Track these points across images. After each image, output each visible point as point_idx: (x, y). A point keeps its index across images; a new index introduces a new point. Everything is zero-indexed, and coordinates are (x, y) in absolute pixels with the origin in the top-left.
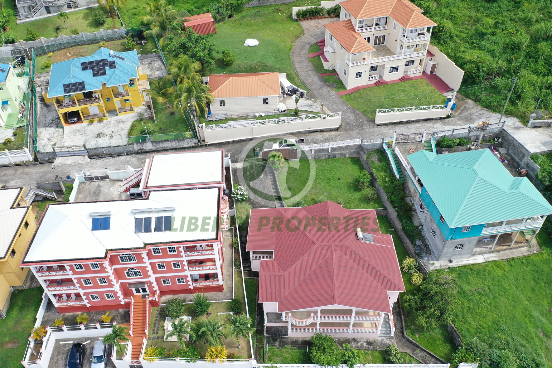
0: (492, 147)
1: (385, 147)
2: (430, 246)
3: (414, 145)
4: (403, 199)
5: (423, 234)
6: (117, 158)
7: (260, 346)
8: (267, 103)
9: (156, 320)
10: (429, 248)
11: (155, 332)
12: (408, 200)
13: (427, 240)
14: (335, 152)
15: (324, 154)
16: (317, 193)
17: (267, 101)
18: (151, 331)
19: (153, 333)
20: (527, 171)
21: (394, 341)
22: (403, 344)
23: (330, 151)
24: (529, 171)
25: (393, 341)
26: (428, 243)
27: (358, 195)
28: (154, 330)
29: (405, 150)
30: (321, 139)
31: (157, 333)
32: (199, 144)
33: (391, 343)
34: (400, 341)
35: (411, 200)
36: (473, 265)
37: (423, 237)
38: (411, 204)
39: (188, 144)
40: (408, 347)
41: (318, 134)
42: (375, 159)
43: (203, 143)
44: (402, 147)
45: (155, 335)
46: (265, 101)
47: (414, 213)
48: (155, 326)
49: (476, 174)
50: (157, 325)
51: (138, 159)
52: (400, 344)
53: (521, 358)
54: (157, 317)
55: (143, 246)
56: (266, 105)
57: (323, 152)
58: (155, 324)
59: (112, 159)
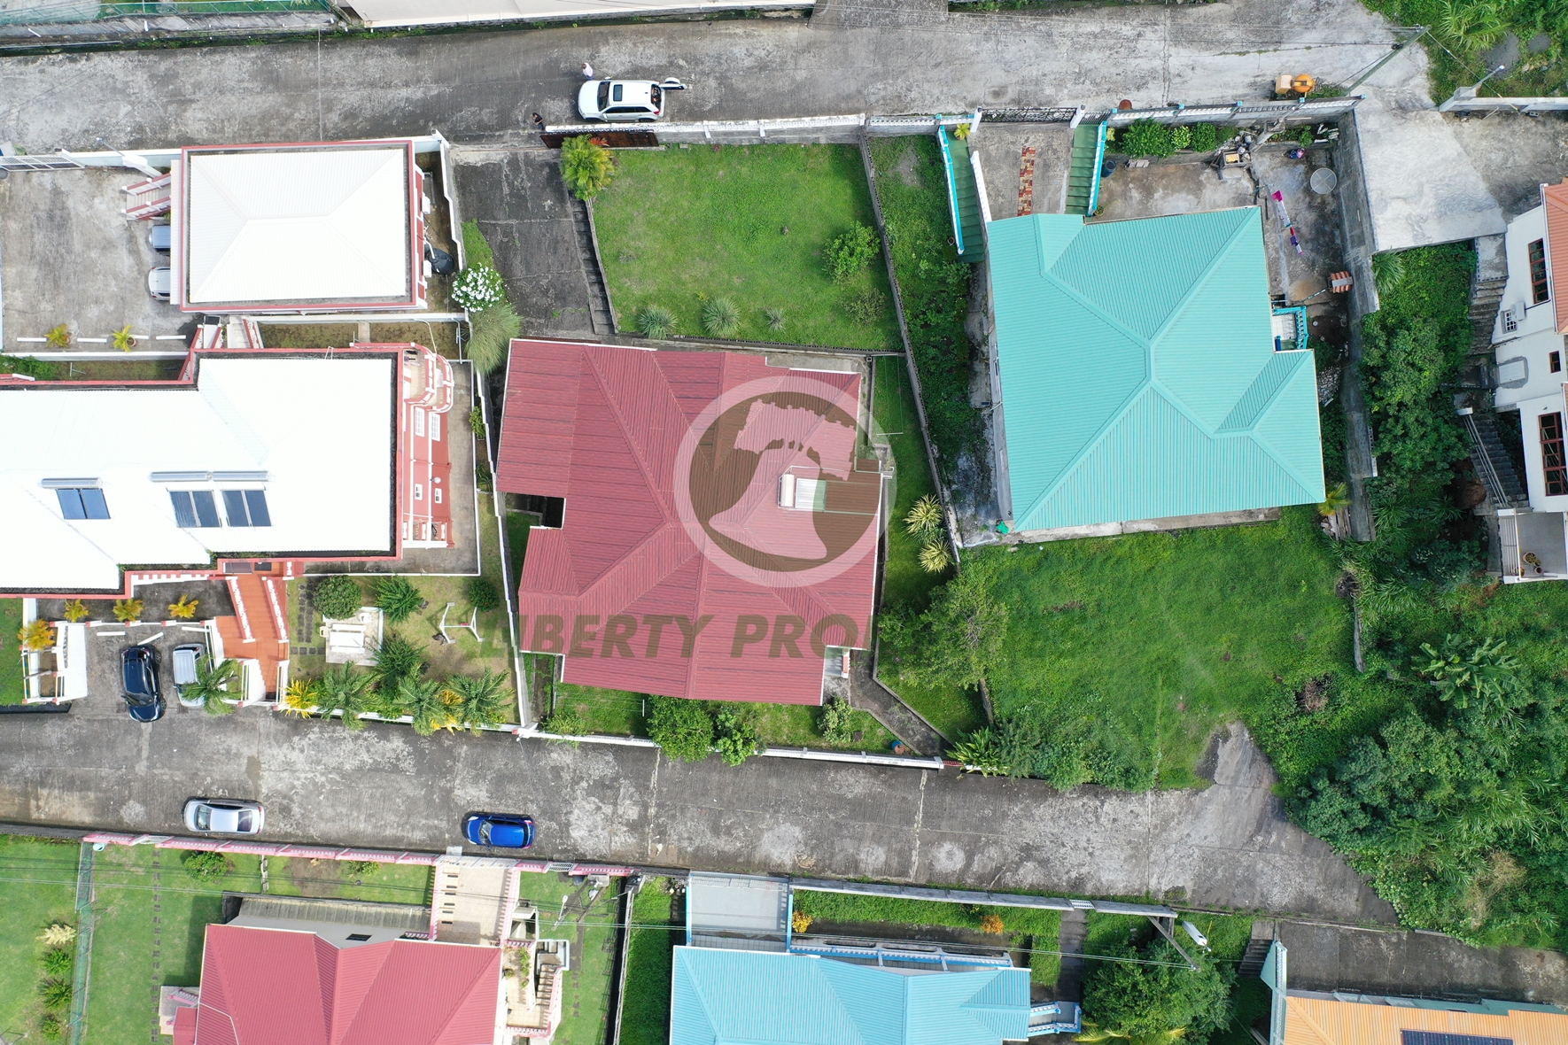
0: (1300, 154)
1: (942, 137)
2: (993, 473)
4: (962, 318)
5: (986, 433)
6: (83, 64)
7: (544, 676)
9: (302, 609)
10: (989, 479)
11: (305, 635)
12: (973, 325)
13: (990, 455)
14: (782, 136)
15: (744, 137)
16: (712, 274)
18: (295, 634)
19: (300, 640)
20: (1351, 286)
21: (847, 686)
22: (865, 694)
23: (763, 135)
24: (1355, 287)
25: (844, 684)
26: (992, 465)
27: (831, 293)
28: (300, 633)
29: (1008, 153)
30: (748, 62)
31: (309, 640)
32: (342, 24)
33: (838, 690)
34: (862, 686)
35: (981, 324)
36: (1084, 539)
37: (985, 442)
38: (979, 338)
39: (307, 22)
40: (875, 699)
42: (907, 169)
43: (355, 22)
44: (1001, 140)
45: (304, 644)
47: (979, 367)
48: (301, 624)
49: (1146, 376)
50: (305, 622)
51: (152, 77)
52: (860, 693)
54: (302, 603)
55: (207, 560)
57: (741, 135)
58: (300, 617)
59: (68, 66)
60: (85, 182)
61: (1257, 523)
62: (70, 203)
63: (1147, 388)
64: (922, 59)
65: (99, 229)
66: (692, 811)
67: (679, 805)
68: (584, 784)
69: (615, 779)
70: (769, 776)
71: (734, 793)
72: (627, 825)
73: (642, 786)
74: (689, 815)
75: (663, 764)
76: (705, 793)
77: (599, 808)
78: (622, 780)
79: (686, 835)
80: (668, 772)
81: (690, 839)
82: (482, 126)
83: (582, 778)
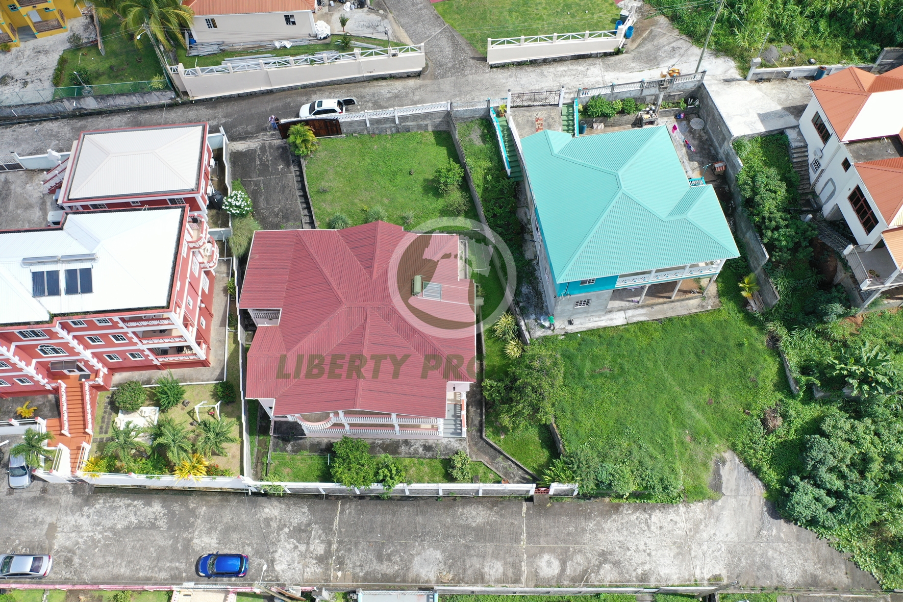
0: (682, 115)
1: (493, 115)
2: (543, 295)
3: (544, 112)
4: (513, 212)
5: (536, 273)
6: (37, 127)
7: (263, 451)
8: (294, 23)
9: (105, 412)
10: (542, 299)
11: (104, 430)
12: (521, 213)
13: (541, 285)
14: (408, 123)
15: (388, 126)
16: (372, 198)
17: (292, 20)
18: (98, 429)
19: (101, 433)
20: (726, 167)
21: (466, 444)
22: (478, 450)
23: (397, 122)
24: (728, 166)
25: (464, 444)
26: (542, 290)
27: (440, 203)
28: (101, 428)
29: (528, 121)
30: (388, 95)
31: (106, 433)
32: (178, 99)
33: (460, 448)
34: (476, 444)
35: (526, 214)
36: (605, 328)
37: (536, 278)
38: (525, 220)
39: (160, 99)
40: (486, 453)
41: (384, 83)
42: (475, 136)
43: (185, 98)
44: (523, 115)
45: (103, 436)
46: (288, 19)
47: (527, 237)
48: (103, 422)
49: (619, 187)
50: (106, 420)
51: (72, 129)
52: (475, 449)
53: (643, 476)
54: (106, 408)
55: (47, 318)
56: (291, 26)
57: (385, 123)
58: (103, 417)
59: (29, 127)
60: (24, 177)
61: (708, 311)
62: (13, 187)
63: (620, 193)
64: (479, 87)
65: (26, 199)
66: (363, 544)
67: (353, 540)
68: (287, 530)
69: (309, 525)
70: (417, 515)
71: (392, 529)
72: (316, 559)
73: (327, 528)
74: (360, 548)
75: (341, 513)
76: (372, 530)
77: (296, 547)
78: (313, 526)
79: (358, 563)
80: (345, 517)
81: (361, 566)
82: (247, 133)
83: (285, 526)
